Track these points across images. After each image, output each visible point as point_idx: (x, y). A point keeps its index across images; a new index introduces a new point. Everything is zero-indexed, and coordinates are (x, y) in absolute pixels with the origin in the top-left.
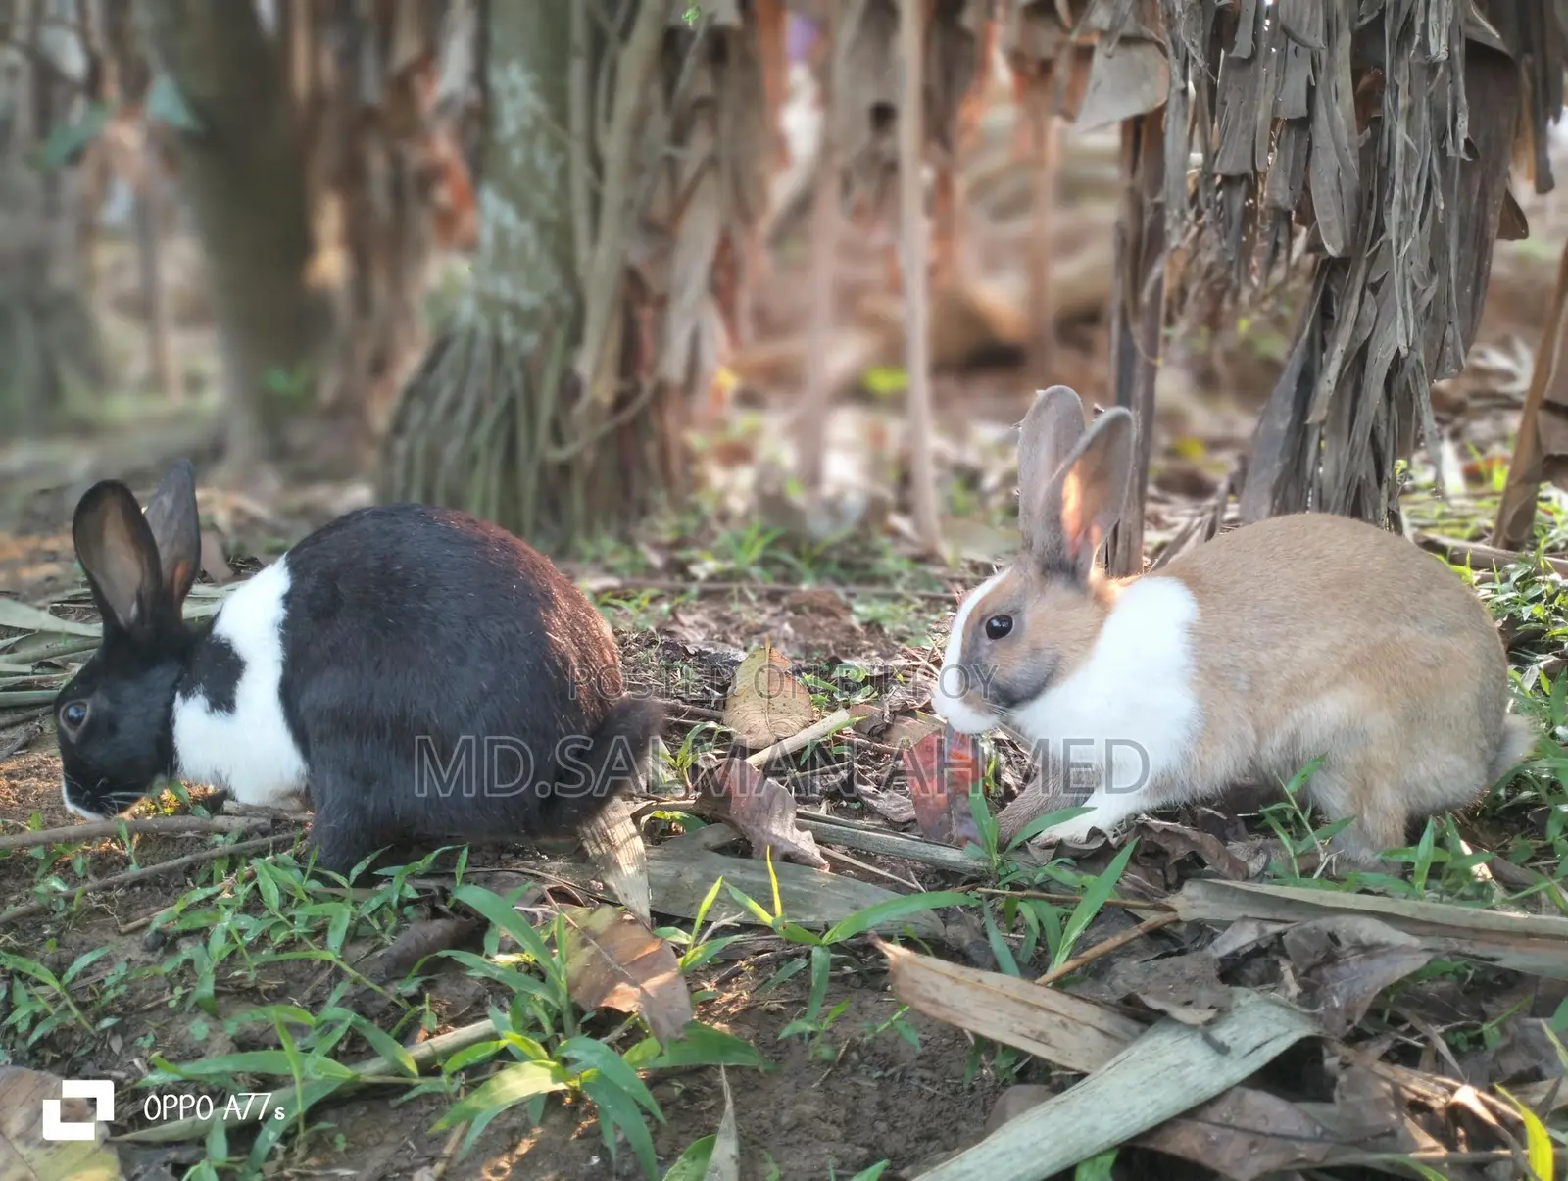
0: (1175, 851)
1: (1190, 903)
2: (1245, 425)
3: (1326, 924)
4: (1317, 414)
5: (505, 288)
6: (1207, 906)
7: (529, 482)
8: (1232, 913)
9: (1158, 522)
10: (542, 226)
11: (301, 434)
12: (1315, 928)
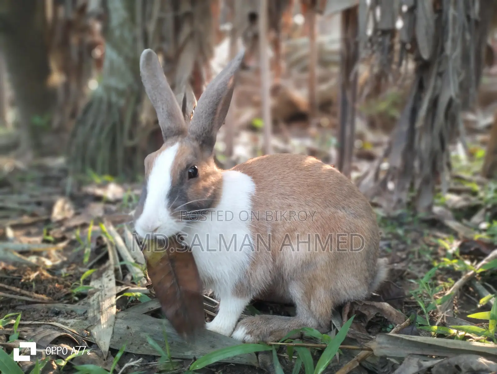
0: (370, 314)
1: (380, 346)
2: (385, 139)
3: (453, 360)
4: (419, 123)
5: (114, 82)
6: (387, 348)
7: (120, 154)
8: (403, 352)
9: (356, 169)
10: (127, 59)
11: (47, 139)
12: (449, 363)
